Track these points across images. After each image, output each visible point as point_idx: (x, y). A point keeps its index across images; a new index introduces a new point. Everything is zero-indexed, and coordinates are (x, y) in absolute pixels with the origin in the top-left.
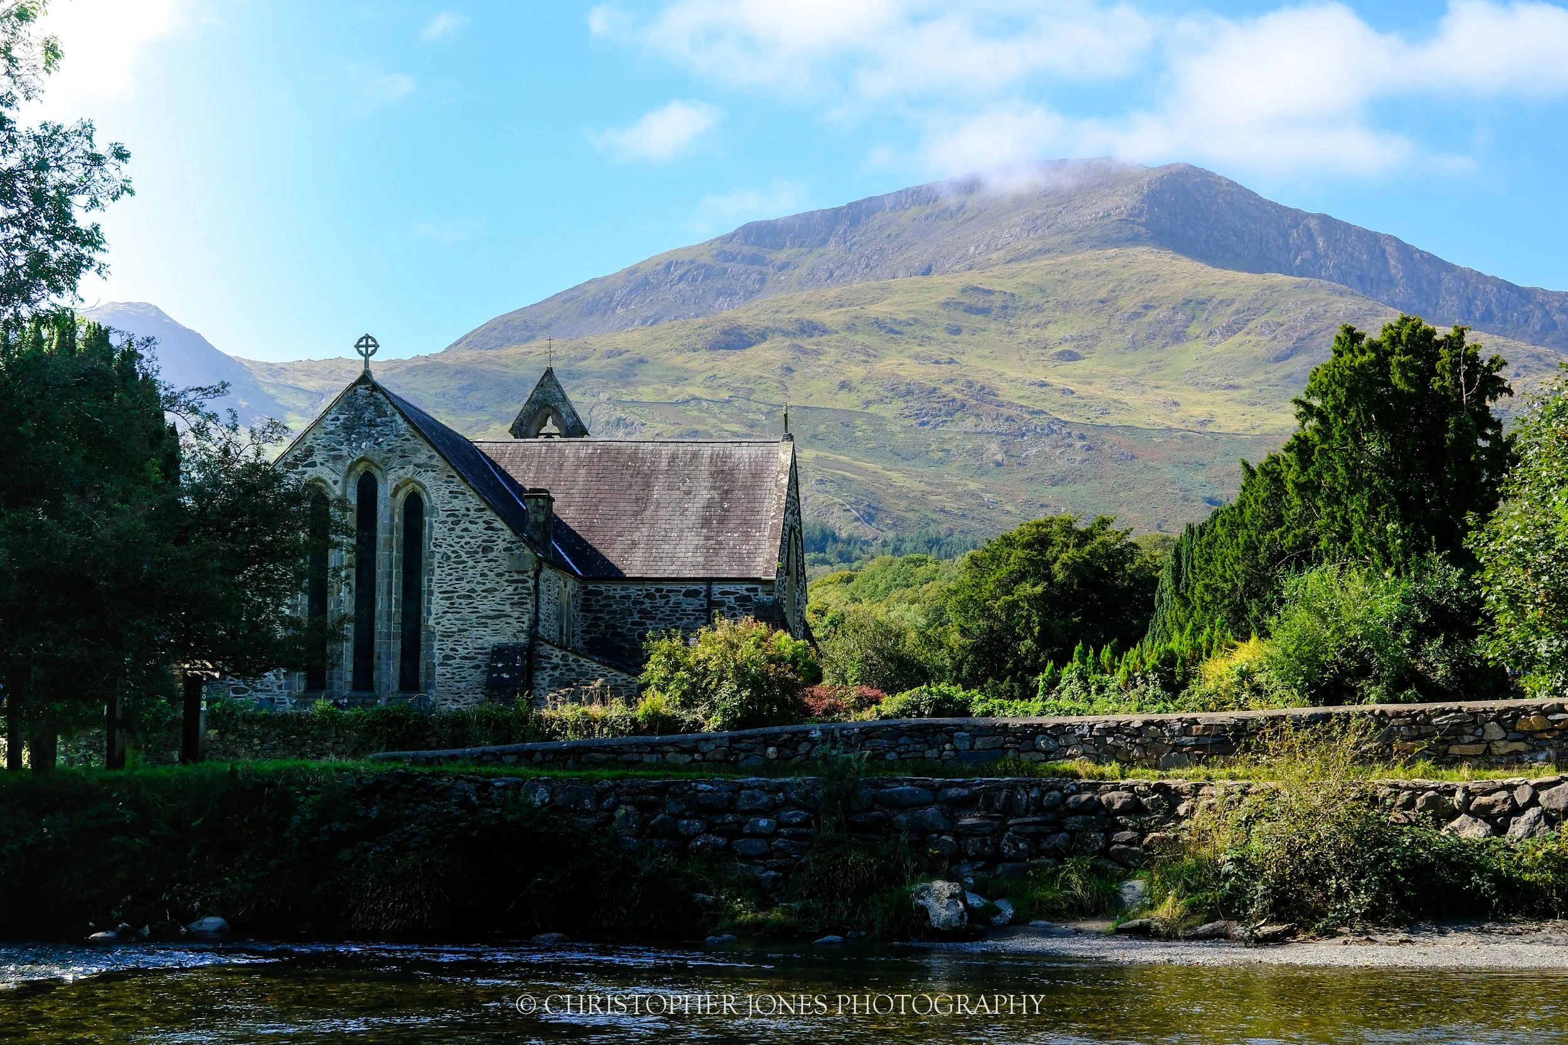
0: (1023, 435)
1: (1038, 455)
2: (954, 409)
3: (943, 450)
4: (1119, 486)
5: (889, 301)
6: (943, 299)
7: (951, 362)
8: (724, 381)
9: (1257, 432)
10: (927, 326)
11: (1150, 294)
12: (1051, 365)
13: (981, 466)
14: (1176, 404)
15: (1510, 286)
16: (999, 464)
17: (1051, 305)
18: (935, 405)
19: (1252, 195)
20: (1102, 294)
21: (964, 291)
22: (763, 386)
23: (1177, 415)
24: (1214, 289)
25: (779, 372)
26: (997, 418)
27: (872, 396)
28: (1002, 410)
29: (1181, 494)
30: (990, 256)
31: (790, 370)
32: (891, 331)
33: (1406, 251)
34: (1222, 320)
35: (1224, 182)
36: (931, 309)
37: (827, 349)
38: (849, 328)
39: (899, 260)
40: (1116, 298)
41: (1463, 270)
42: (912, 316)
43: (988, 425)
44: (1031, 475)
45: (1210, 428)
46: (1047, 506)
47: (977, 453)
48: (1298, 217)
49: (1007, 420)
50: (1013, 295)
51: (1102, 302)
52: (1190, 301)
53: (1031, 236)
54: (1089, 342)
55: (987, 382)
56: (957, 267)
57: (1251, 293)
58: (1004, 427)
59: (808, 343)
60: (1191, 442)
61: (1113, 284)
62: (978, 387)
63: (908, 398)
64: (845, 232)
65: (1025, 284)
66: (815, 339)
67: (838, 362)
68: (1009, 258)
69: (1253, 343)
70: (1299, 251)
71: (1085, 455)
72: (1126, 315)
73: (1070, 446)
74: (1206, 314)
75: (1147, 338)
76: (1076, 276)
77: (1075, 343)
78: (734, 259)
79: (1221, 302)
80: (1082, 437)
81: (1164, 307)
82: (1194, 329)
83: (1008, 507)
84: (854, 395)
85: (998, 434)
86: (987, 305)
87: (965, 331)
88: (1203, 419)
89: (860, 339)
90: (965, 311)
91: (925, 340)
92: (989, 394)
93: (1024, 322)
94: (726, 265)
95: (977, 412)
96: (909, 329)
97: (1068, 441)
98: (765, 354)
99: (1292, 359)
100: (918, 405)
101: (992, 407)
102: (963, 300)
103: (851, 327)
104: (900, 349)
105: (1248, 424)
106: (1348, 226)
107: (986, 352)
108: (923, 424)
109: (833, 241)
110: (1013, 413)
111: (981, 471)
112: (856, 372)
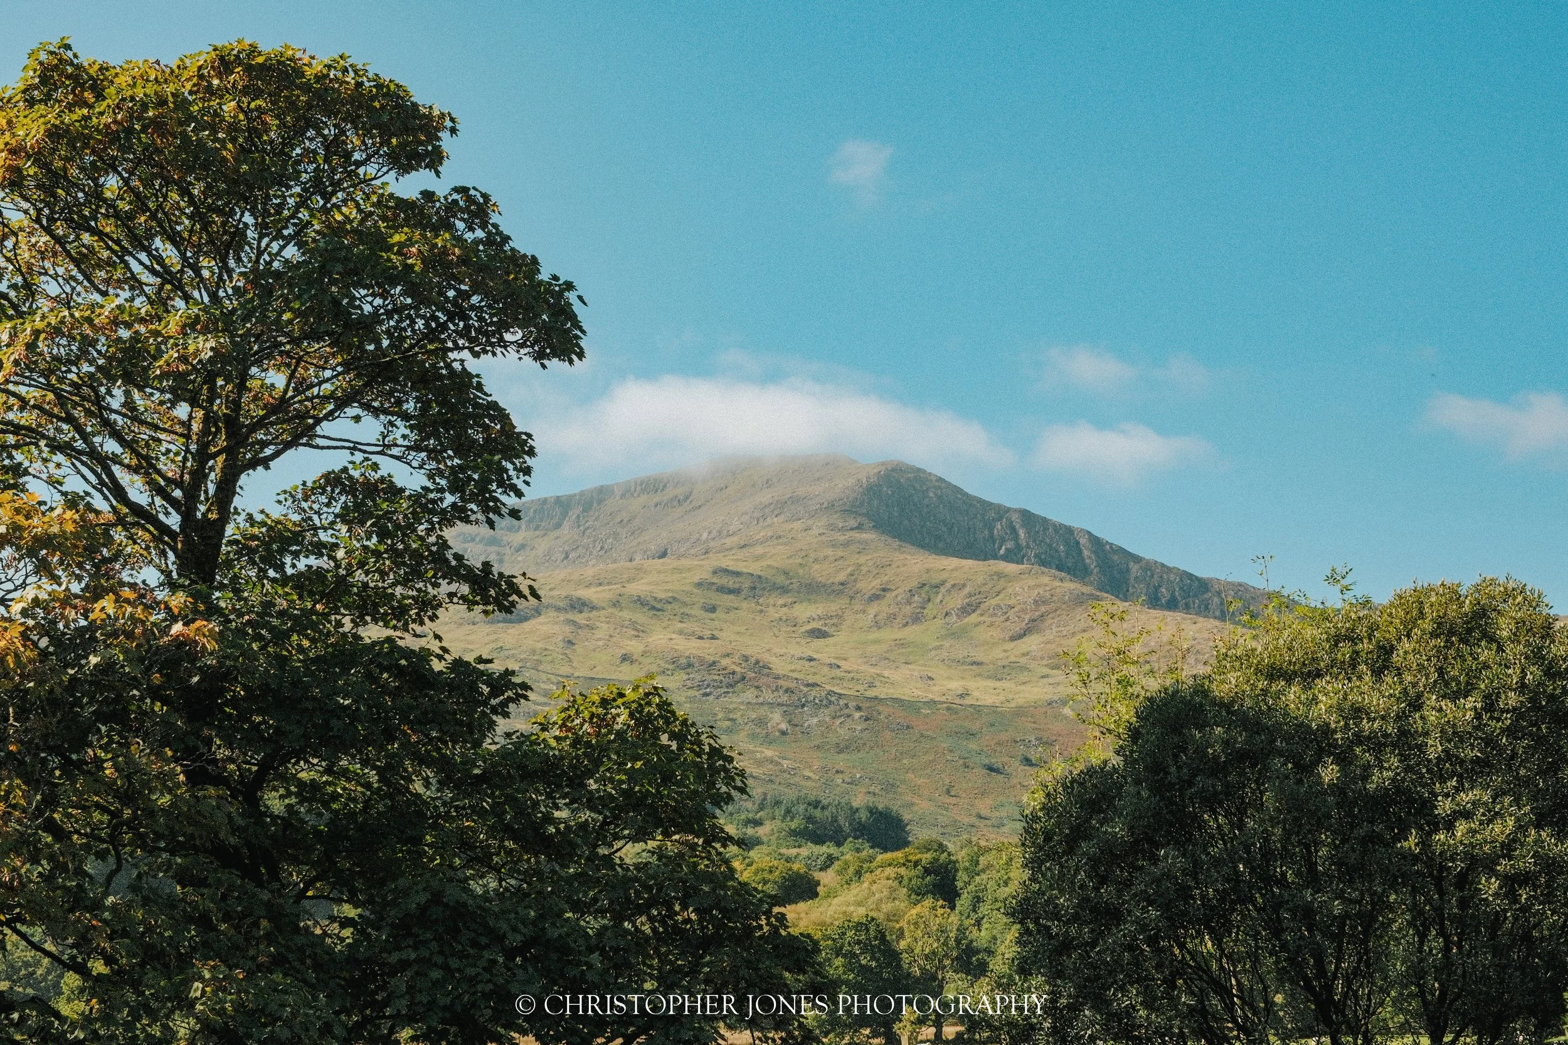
0: (803, 706)
1: (820, 724)
2: (734, 682)
3: (729, 720)
4: (901, 754)
5: (644, 581)
6: (696, 579)
7: (713, 638)
8: (511, 652)
9: (1013, 705)
10: (685, 604)
11: (886, 578)
12: (803, 642)
13: (767, 735)
14: (930, 678)
15: (1190, 576)
16: (783, 733)
17: (795, 586)
18: (716, 677)
19: (957, 490)
20: (841, 577)
21: (715, 573)
22: (549, 658)
23: (936, 688)
24: (945, 575)
25: (561, 645)
26: (777, 690)
27: (654, 668)
28: (780, 682)
29: (961, 761)
30: (723, 541)
31: (570, 642)
32: (653, 608)
33: (1096, 542)
34: (957, 601)
35: (934, 479)
36: (687, 588)
37: (598, 624)
38: (614, 605)
39: (634, 543)
40: (855, 581)
41: (1148, 562)
42: (670, 594)
43: (768, 696)
44: (816, 743)
45: (968, 701)
46: (842, 772)
47: (761, 722)
48: (1001, 512)
49: (786, 691)
50: (760, 577)
51: (842, 584)
52: (924, 585)
53: (761, 524)
54: (835, 620)
55: (759, 657)
56: (693, 551)
57: (980, 580)
58: (785, 698)
59: (580, 618)
60: (956, 713)
61: (850, 569)
62: (753, 660)
63: (689, 670)
64: (578, 517)
65: (769, 566)
66: (585, 615)
67: (611, 636)
68: (742, 543)
69: (987, 624)
70: (1003, 541)
71: (864, 725)
72: (866, 597)
73: (849, 716)
74: (940, 597)
75: (888, 618)
76: (816, 560)
77: (822, 622)
78: (473, 540)
79: (954, 586)
80: (859, 708)
81: (900, 590)
82: (930, 610)
83: (807, 773)
84: (635, 667)
85: (779, 704)
86: (737, 586)
87: (719, 610)
88: (960, 692)
89: (626, 614)
90: (717, 590)
91: (684, 618)
92: (764, 667)
93: (772, 601)
94: (466, 545)
95: (756, 684)
96: (669, 607)
97: (846, 711)
98: (545, 628)
99: (1025, 639)
100: (698, 677)
101: (770, 679)
102: (715, 580)
103: (616, 604)
104: (664, 625)
105: (1002, 698)
106: (1045, 521)
107: (743, 629)
108: (706, 695)
109: (566, 524)
110: (793, 685)
111: (768, 740)
112: (634, 647)
